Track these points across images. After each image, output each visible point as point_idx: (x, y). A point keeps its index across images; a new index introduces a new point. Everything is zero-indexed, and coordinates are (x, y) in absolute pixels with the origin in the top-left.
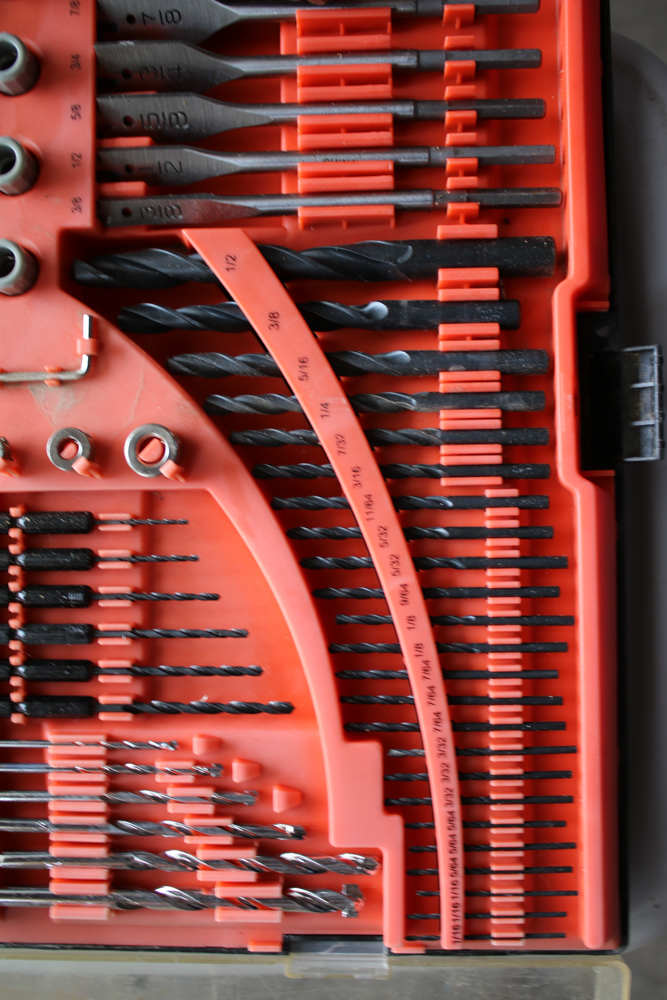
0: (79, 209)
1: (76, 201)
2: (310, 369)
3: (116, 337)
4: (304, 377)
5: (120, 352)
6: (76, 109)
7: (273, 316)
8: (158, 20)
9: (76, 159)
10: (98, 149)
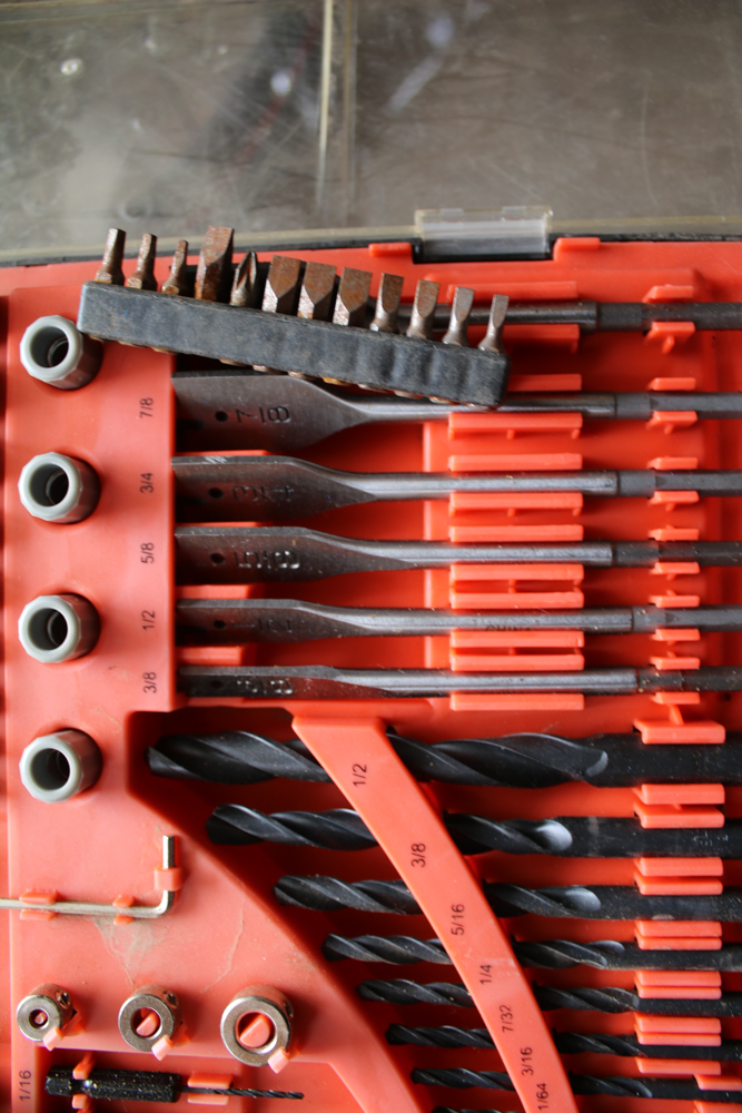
0: (153, 687)
1: (149, 676)
2: (467, 920)
3: (205, 863)
4: (458, 930)
5: (211, 883)
6: (147, 548)
7: (417, 848)
8: (257, 417)
9: (149, 617)
10: (177, 600)
